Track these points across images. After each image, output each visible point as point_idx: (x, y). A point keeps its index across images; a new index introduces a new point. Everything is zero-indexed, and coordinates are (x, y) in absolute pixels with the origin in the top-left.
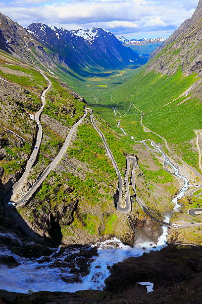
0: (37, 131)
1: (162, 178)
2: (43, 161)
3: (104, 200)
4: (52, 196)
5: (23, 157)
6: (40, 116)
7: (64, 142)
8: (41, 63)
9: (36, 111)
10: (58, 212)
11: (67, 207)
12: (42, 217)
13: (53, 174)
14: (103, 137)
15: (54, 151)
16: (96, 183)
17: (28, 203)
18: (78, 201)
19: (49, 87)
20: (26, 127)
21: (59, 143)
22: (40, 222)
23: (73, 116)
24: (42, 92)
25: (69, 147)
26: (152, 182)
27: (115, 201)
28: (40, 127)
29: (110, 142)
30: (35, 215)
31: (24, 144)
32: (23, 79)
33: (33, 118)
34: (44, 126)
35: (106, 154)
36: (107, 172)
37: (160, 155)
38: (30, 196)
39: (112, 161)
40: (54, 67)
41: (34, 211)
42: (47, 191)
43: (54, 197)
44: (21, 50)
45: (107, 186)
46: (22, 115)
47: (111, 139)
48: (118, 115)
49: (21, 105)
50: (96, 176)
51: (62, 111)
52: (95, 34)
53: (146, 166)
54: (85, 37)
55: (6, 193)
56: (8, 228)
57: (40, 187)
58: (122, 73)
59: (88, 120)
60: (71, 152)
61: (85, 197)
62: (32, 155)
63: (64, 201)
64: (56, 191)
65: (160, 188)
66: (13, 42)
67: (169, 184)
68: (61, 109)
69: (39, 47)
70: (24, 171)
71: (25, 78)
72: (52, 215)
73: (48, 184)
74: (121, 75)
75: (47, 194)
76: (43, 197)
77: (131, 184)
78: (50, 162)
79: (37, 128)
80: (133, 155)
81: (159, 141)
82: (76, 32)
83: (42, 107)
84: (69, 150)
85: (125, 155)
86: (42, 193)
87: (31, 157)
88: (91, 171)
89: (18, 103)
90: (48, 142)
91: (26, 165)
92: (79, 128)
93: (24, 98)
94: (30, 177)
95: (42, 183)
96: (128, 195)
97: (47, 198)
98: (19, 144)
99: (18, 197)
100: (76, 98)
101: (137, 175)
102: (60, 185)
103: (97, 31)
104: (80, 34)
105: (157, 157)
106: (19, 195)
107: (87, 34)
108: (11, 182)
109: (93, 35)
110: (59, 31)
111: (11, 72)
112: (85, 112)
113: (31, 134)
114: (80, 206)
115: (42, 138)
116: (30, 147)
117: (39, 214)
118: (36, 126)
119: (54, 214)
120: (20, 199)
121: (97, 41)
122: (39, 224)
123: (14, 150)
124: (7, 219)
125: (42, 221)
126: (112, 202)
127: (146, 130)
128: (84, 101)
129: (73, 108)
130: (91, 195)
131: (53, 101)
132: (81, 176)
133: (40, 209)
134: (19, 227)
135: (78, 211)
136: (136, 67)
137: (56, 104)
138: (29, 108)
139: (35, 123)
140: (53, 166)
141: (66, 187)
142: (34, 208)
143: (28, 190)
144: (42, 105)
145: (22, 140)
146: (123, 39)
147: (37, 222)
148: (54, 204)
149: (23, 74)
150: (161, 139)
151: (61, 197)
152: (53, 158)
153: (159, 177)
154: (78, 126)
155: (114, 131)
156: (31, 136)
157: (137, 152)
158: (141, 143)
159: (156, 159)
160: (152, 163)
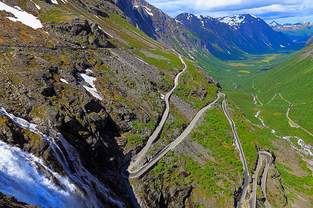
0: (164, 110)
1: (309, 187)
2: (164, 139)
3: (222, 194)
4: (166, 176)
5: (146, 133)
6: (170, 96)
7: (189, 124)
8: (183, 48)
9: (167, 91)
10: (169, 195)
11: (179, 191)
12: (152, 195)
13: (172, 154)
14: (233, 125)
15: (177, 131)
16: (216, 173)
17: (141, 177)
18: (192, 188)
19: (184, 70)
20: (155, 105)
21: (184, 125)
22: (149, 199)
23: (204, 100)
24: (177, 74)
25: (192, 130)
26: (293, 190)
27: (235, 199)
28: (168, 106)
29: (241, 132)
30: (145, 191)
31: (149, 120)
32: (162, 61)
33: (163, 98)
34: (172, 106)
35: (234, 144)
36: (231, 163)
37: (309, 157)
38: (145, 170)
39: (240, 153)
41: (146, 187)
42: (162, 170)
43: (168, 178)
44: (167, 37)
45: (228, 179)
46: (153, 94)
47: (242, 129)
48: (258, 103)
49: (155, 85)
50: (217, 165)
51: (193, 94)
52: (242, 20)
54: (231, 23)
55: (124, 162)
56: (119, 196)
57: (156, 164)
58: (268, 59)
59: (219, 105)
60: (194, 135)
61: (200, 186)
62: (155, 132)
63: (177, 184)
64: (170, 172)
65: (303, 199)
66: (161, 30)
68: (192, 92)
69: (183, 34)
70: (144, 145)
72: (162, 195)
73: (164, 163)
74: (267, 61)
75: (161, 173)
76: (156, 175)
77: (260, 184)
78: (171, 142)
79: (165, 107)
80: (268, 151)
82: (222, 19)
83: (174, 88)
84: (192, 133)
85: (258, 149)
86: (157, 170)
87: (154, 133)
88: (212, 159)
89: (152, 83)
90: (172, 121)
91: (147, 140)
92: (207, 112)
93: (158, 79)
94: (148, 153)
95: (158, 161)
96: (253, 196)
97: (161, 177)
98: (145, 120)
99: (134, 169)
100: (210, 82)
101: (270, 175)
102: (176, 167)
103: (244, 17)
104: (225, 21)
105: (306, 160)
106: (135, 167)
107: (233, 20)
108: (131, 154)
109: (240, 21)
110: (204, 19)
111: (152, 56)
112: (217, 96)
113: (158, 112)
114: (194, 194)
115: (168, 117)
116: (154, 124)
117: (150, 190)
118: (164, 105)
119: (164, 195)
120: (135, 172)
121: (244, 27)
122: (148, 201)
123: (139, 125)
124: (120, 187)
125: (151, 198)
126: (232, 199)
127: (292, 124)
128: (218, 86)
129: (205, 92)
130: (207, 186)
131: (185, 83)
132: (200, 162)
133: (151, 186)
134: (129, 198)
135: (190, 199)
136: (288, 53)
137: (188, 86)
138: (161, 88)
139: (164, 102)
140: (173, 146)
141: (182, 169)
142: (147, 184)
143: (144, 164)
144: (174, 86)
145: (148, 116)
146: (274, 24)
147: (146, 198)
148: (166, 185)
149: (163, 58)
151: (175, 179)
152: (175, 138)
153: (305, 185)
154: (207, 110)
155: (248, 120)
156: (157, 114)
157: (277, 149)
158: (283, 139)
159: (302, 162)
160: (297, 166)
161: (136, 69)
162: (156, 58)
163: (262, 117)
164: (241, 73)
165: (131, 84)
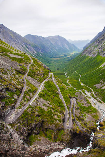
1: (91, 110)
2: (25, 100)
5: (15, 97)
7: (37, 90)
8: (30, 52)
9: (24, 74)
10: (32, 127)
11: (36, 125)
12: (23, 129)
13: (30, 106)
15: (31, 95)
16: (53, 112)
18: (43, 122)
19: (32, 63)
20: (19, 82)
21: (34, 91)
22: (22, 132)
23: (43, 77)
24: (28, 65)
26: (85, 113)
29: (62, 91)
30: (19, 128)
31: (16, 91)
34: (28, 81)
35: (59, 97)
36: (59, 106)
37: (90, 98)
40: (36, 54)
41: (19, 126)
45: (59, 114)
47: (62, 89)
50: (53, 108)
53: (82, 104)
59: (51, 79)
60: (40, 96)
63: (35, 121)
65: (89, 116)
66: (17, 43)
67: (95, 114)
68: (37, 73)
70: (15, 104)
71: (20, 58)
73: (27, 112)
76: (24, 119)
78: (29, 100)
80: (74, 98)
81: (89, 91)
83: (28, 72)
84: (39, 94)
86: (24, 116)
87: (20, 97)
88: (51, 106)
89: (16, 70)
90: (29, 90)
91: (17, 101)
93: (19, 68)
94: (18, 108)
97: (26, 119)
98: (14, 91)
99: (11, 118)
100: (45, 68)
102: (34, 112)
109: (55, 39)
111: (14, 56)
112: (49, 75)
113: (21, 86)
114: (44, 124)
116: (19, 92)
117: (21, 127)
118: (23, 82)
119: (29, 128)
125: (23, 131)
127: (82, 84)
128: (49, 69)
129: (43, 73)
131: (33, 69)
132: (45, 108)
135: (43, 127)
137: (34, 71)
139: (23, 80)
141: (37, 113)
142: (19, 124)
148: (30, 123)
150: (90, 89)
151: (34, 119)
152: (31, 98)
153: (89, 110)
154: (45, 82)
155: (64, 85)
156: (20, 87)
157: (77, 96)
158: (79, 92)
159: (87, 100)
160: (86, 102)
161: (6, 64)
162: (16, 57)
163: (70, 82)
164: (58, 63)
165: (4, 72)
